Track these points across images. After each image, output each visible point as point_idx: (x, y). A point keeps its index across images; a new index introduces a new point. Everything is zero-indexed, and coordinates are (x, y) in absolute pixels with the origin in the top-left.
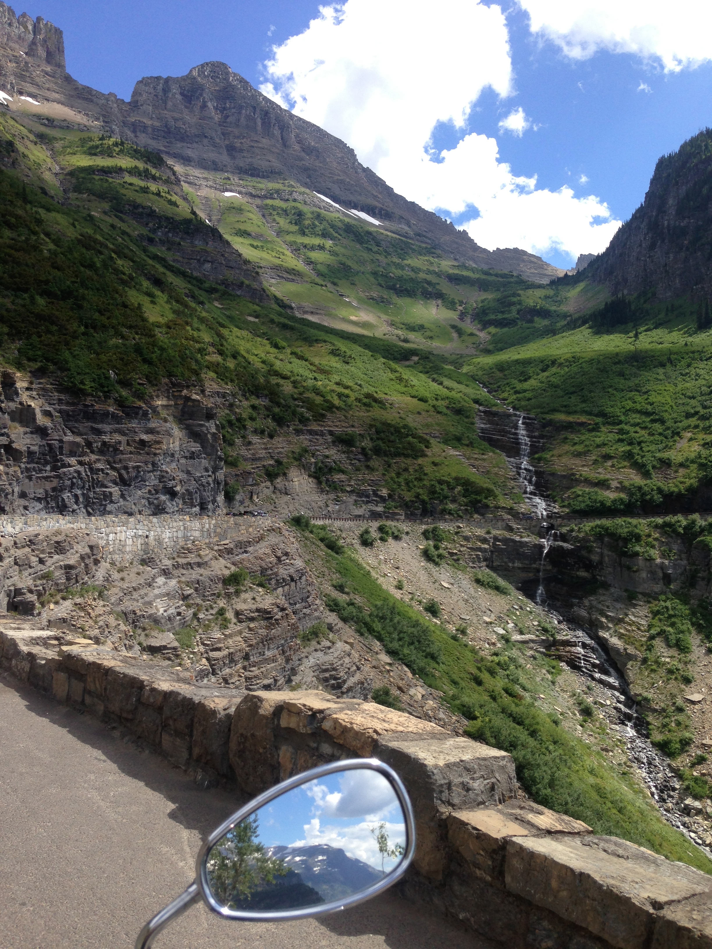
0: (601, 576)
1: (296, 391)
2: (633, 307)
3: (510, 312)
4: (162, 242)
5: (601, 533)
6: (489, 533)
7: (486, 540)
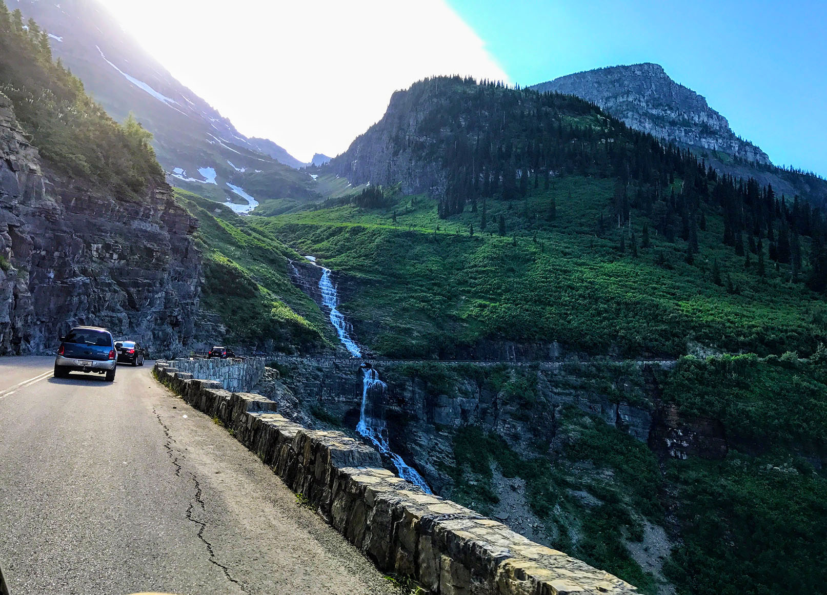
0: (411, 410)
2: (385, 196)
5: (413, 373)
6: (320, 370)
7: (318, 376)
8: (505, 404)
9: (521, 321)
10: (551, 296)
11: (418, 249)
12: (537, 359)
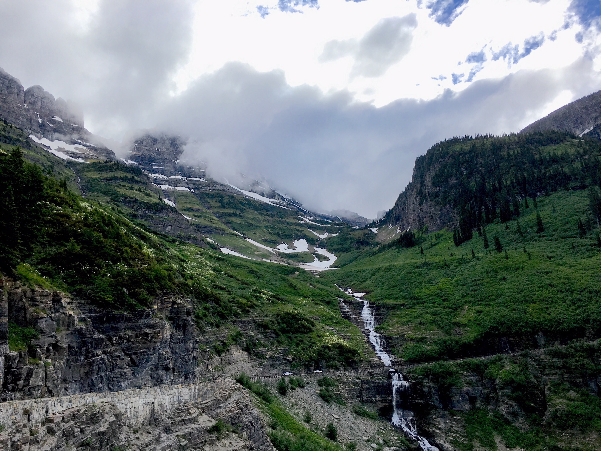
0: (431, 402)
1: (230, 296)
2: (416, 237)
3: (346, 244)
4: (142, 217)
5: (427, 373)
6: (358, 378)
7: (357, 383)
8: (502, 388)
9: (509, 319)
10: (534, 295)
11: (432, 273)
12: (526, 348)
